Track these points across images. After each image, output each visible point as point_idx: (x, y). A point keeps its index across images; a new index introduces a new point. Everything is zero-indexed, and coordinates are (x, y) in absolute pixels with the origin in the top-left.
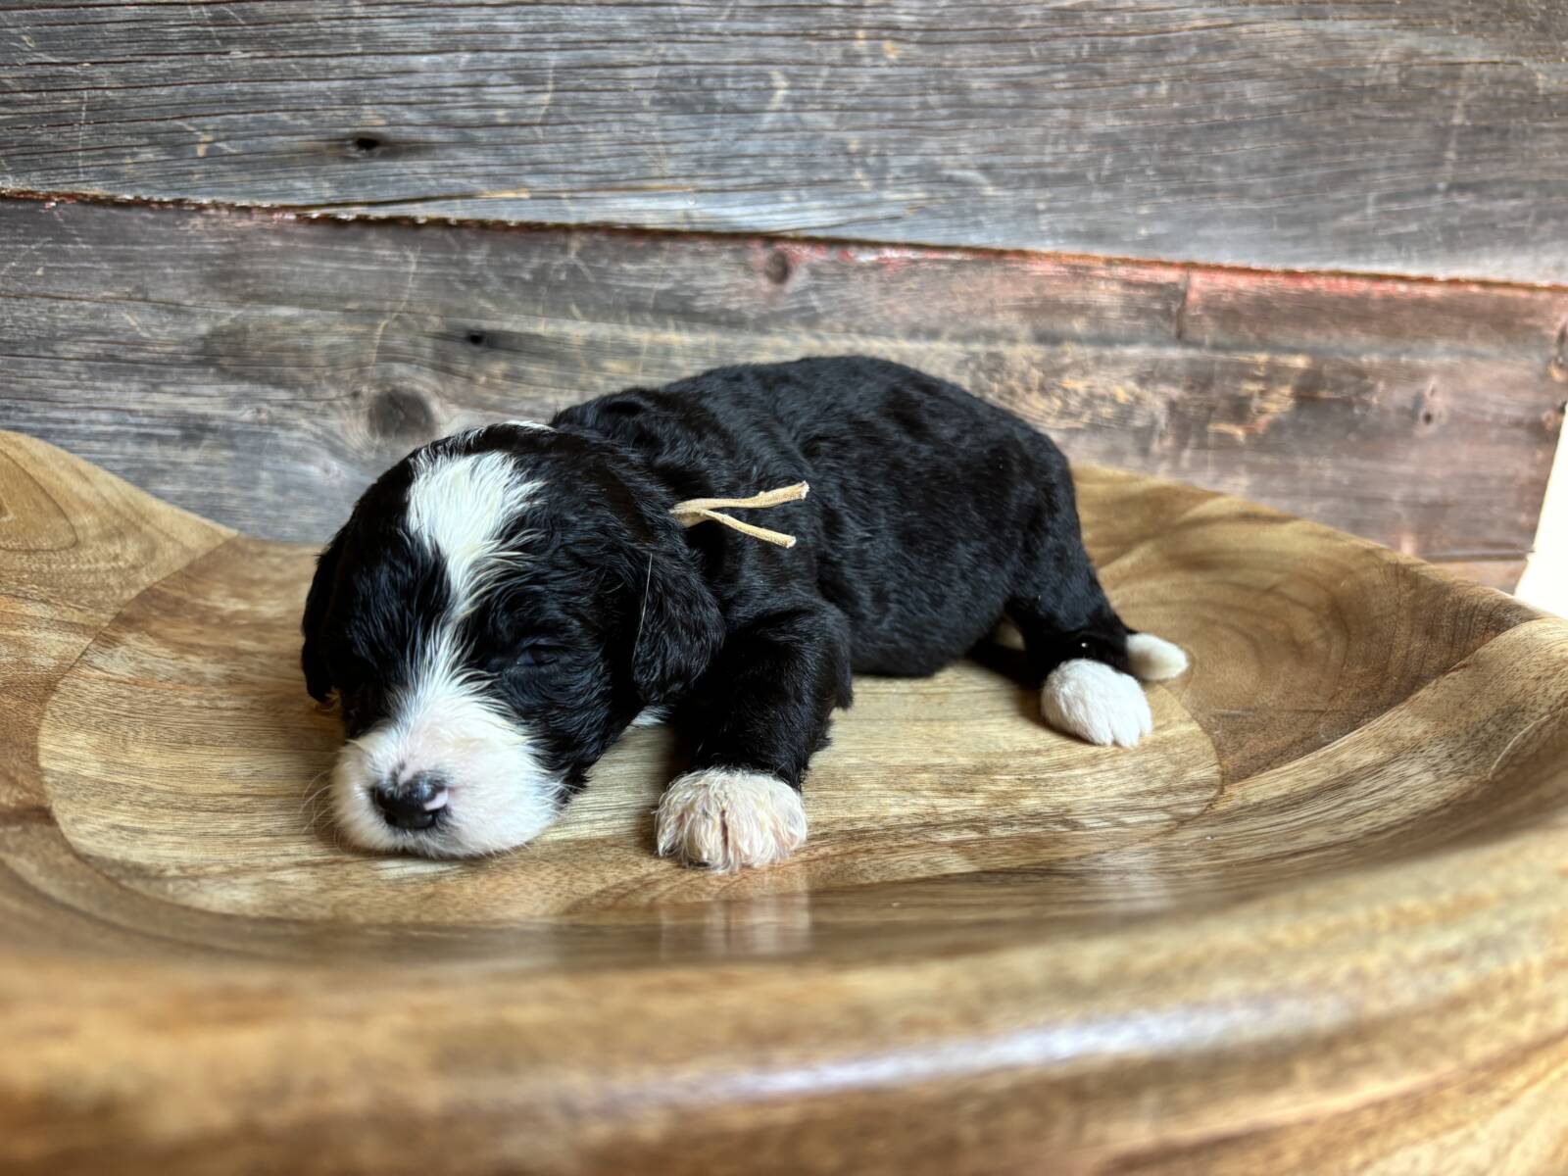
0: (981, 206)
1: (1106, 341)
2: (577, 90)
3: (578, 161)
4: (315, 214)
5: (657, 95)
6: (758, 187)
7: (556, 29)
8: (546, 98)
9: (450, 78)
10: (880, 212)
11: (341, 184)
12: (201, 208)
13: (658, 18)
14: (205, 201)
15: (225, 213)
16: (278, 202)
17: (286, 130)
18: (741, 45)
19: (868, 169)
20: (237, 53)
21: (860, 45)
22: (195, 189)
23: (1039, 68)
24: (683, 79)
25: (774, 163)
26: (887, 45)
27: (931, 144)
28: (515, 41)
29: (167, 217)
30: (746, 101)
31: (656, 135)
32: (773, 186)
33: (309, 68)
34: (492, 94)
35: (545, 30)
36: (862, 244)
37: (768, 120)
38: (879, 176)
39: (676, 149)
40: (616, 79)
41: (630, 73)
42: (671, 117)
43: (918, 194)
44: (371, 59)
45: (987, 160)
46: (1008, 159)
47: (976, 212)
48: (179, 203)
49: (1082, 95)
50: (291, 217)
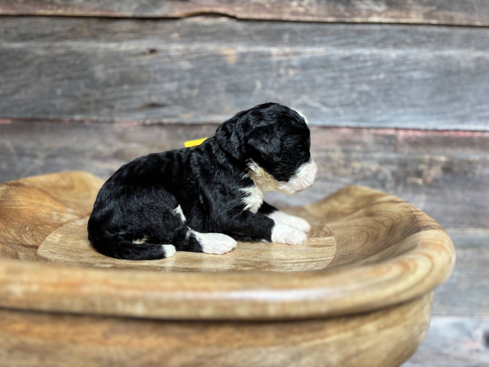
1: (368, 152)
9: (173, 88)
21: (282, 71)
26: (290, 71)
27: (304, 97)
28: (189, 78)
30: (248, 89)
37: (255, 93)
45: (323, 100)
47: (319, 116)
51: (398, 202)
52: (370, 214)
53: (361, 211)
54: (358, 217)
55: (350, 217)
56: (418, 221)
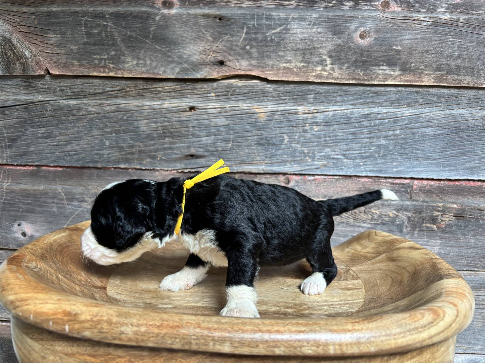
0: (343, 164)
2: (238, 142)
3: (237, 158)
4: (180, 171)
5: (256, 142)
6: (281, 162)
7: (233, 130)
8: (230, 144)
9: (210, 141)
10: (313, 167)
11: (186, 164)
12: (158, 170)
13: (256, 125)
14: (159, 169)
15: (163, 171)
16: (173, 169)
17: (175, 154)
18: (276, 130)
19: (310, 157)
20: (167, 139)
21: (307, 127)
22: (157, 167)
23: (358, 129)
24: (262, 139)
25: (284, 156)
26: (315, 127)
27: (328, 150)
28: (224, 133)
29: (152, 172)
30: (278, 143)
31: (255, 151)
32: (285, 162)
33: (181, 142)
34: (219, 144)
35: (230, 130)
36: (309, 175)
37: (283, 146)
38: (313, 158)
39: (260, 154)
40: (246, 139)
41: (249, 138)
42: (259, 148)
43: (324, 162)
44: (194, 139)
45: (344, 153)
46: (351, 152)
47: (341, 166)
48: (154, 169)
49: (372, 135)
50: (176, 171)
51: (417, 249)
52: (392, 260)
53: (383, 256)
54: (380, 261)
55: (372, 261)
56: (439, 269)
